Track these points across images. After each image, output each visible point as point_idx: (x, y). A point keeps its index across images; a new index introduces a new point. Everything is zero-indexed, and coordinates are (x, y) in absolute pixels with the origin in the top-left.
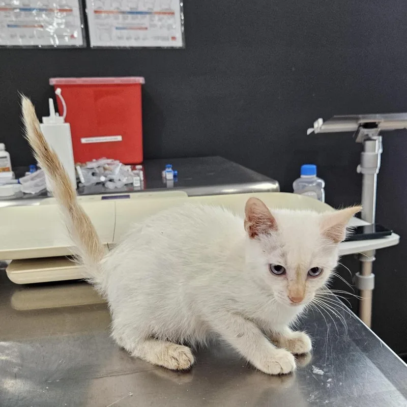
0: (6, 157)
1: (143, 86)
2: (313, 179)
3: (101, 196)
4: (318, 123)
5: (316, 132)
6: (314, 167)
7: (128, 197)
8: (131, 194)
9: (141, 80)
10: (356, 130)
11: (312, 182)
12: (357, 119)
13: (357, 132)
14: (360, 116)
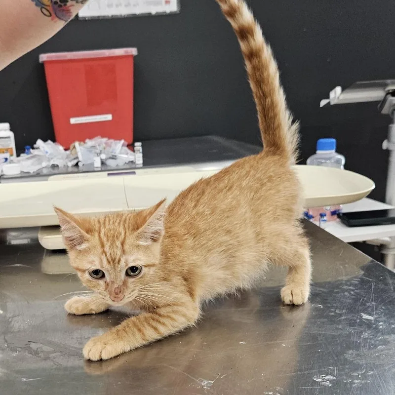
0: (9, 137)
1: (135, 58)
2: (332, 155)
3: (107, 173)
4: (335, 93)
5: (332, 103)
6: (334, 140)
7: (134, 173)
8: (136, 171)
9: (133, 51)
10: (382, 99)
11: (330, 159)
12: (384, 85)
13: (384, 101)
14: (389, 81)
